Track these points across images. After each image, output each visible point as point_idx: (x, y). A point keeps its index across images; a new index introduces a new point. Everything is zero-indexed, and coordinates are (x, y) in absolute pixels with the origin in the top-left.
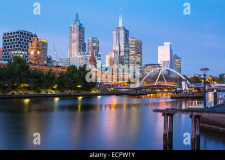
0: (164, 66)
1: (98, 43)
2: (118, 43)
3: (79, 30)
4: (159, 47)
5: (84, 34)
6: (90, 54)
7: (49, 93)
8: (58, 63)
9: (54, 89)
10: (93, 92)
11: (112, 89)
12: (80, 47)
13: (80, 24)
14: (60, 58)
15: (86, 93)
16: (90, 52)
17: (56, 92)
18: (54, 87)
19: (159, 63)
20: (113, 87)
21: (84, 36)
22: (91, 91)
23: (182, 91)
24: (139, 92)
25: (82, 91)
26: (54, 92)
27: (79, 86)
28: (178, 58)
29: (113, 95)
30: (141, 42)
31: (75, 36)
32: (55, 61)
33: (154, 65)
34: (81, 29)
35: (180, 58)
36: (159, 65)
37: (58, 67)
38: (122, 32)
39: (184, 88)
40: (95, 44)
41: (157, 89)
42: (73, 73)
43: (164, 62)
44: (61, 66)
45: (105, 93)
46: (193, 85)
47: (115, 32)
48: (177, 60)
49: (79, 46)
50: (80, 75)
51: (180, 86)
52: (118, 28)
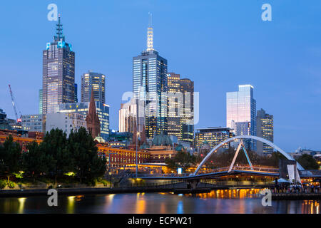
0: (239, 134)
1: (103, 85)
2: (144, 84)
3: (64, 57)
4: (228, 94)
5: (73, 65)
6: (86, 107)
7: (7, 188)
8: (19, 124)
9: (16, 180)
10: (99, 185)
11: (138, 179)
12: (64, 93)
13: (67, 44)
14: (23, 114)
15: (84, 187)
16: (88, 104)
17: (20, 186)
18: (18, 176)
19: (229, 126)
20: (139, 176)
21: (73, 70)
22: (94, 184)
23: (289, 184)
24: (194, 186)
25: (77, 185)
26: (16, 186)
27: (70, 174)
28: (266, 116)
29: (141, 192)
30: (192, 83)
31: (55, 68)
32: (13, 121)
33: (218, 130)
34: (68, 55)
35: (271, 117)
36: (228, 130)
37: (21, 132)
38: (153, 63)
39: (292, 177)
40: (96, 87)
41: (230, 180)
42: (57, 145)
43: (239, 125)
44: (26, 132)
45: (125, 187)
46: (310, 173)
47: (138, 62)
48: (265, 121)
49: (64, 89)
50: (72, 150)
51: (285, 174)
52: (144, 54)
